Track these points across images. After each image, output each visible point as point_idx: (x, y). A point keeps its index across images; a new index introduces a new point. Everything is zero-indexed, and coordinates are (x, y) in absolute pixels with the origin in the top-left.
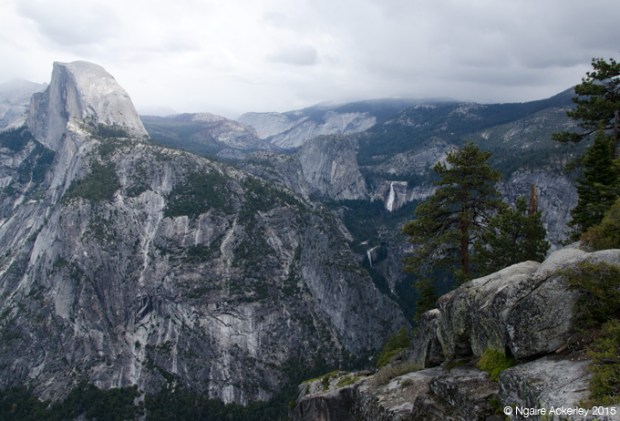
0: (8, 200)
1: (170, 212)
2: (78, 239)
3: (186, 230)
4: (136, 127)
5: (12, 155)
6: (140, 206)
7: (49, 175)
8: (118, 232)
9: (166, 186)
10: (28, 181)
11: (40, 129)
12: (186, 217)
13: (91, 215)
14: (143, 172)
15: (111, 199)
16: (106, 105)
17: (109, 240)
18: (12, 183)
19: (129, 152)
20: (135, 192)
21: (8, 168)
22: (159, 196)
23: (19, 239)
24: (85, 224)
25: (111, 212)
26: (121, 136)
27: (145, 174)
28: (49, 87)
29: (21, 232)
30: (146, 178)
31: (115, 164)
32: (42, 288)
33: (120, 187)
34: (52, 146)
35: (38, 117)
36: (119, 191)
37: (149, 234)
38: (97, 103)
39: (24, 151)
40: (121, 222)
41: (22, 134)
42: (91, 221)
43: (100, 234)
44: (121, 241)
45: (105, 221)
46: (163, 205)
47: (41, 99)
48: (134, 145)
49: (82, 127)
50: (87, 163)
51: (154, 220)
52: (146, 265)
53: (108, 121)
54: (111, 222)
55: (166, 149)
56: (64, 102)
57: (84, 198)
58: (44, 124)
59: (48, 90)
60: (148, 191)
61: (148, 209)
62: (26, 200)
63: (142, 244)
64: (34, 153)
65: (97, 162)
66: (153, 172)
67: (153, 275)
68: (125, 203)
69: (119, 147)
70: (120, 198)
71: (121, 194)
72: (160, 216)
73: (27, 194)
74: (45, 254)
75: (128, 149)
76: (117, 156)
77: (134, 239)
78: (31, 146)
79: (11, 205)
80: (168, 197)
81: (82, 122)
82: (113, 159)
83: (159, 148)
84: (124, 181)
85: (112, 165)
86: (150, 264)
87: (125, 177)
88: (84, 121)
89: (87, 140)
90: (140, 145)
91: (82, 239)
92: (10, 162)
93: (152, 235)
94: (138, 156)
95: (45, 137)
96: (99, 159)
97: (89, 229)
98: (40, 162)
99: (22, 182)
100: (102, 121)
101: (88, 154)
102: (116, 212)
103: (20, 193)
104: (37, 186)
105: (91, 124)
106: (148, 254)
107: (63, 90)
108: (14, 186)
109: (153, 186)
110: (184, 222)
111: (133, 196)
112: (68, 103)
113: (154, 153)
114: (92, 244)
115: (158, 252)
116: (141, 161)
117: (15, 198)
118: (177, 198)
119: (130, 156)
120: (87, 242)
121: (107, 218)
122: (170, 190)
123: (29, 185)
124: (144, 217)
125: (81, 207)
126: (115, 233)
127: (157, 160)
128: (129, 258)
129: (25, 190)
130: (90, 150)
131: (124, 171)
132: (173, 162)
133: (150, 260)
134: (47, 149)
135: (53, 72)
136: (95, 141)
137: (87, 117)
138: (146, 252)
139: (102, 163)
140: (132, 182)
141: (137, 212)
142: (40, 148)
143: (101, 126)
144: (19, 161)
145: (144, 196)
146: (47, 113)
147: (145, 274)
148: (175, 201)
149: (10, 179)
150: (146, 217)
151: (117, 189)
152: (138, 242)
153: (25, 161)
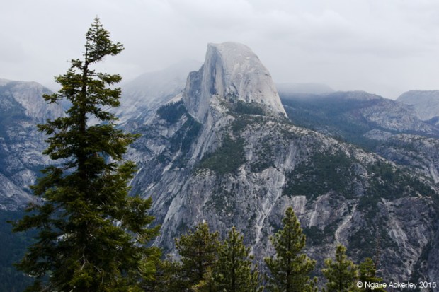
0: (159, 166)
1: (289, 191)
2: (200, 207)
3: (302, 211)
4: (273, 105)
5: (167, 127)
6: (262, 182)
7: (193, 146)
8: (237, 205)
9: (289, 164)
10: (177, 151)
11: (192, 103)
12: (304, 197)
13: (215, 186)
14: (269, 149)
15: (235, 173)
16: (247, 82)
17: (227, 212)
18: (165, 151)
19: (259, 129)
20: (257, 167)
21: (163, 137)
22: (280, 174)
23: (161, 202)
24: (208, 193)
25: (233, 184)
26: (255, 113)
27: (270, 151)
28: (203, 66)
29: (163, 196)
30: (271, 155)
31: (244, 139)
32: (166, 248)
33: (245, 161)
34: (200, 119)
35: (192, 94)
36: (244, 166)
37: (266, 210)
38: (238, 82)
39: (178, 123)
40: (241, 195)
41: (178, 108)
42: (214, 192)
43: (220, 204)
44: (238, 214)
45: (226, 193)
46: (283, 183)
47: (195, 78)
48: (265, 123)
49: (222, 104)
50: (220, 137)
51: (273, 197)
52: (257, 240)
53: (247, 98)
54: (232, 194)
55: (294, 128)
56: (213, 79)
57: (212, 169)
58: (197, 99)
59: (202, 70)
60: (271, 168)
61: (269, 186)
62: (173, 167)
63: (258, 219)
64: (185, 126)
65: (228, 136)
66: (278, 150)
67: (263, 252)
68: (248, 178)
69: (250, 123)
70: (243, 171)
71: (245, 168)
72: (279, 194)
73: (175, 162)
74: (173, 218)
75: (258, 126)
76: (248, 132)
77: (251, 214)
78: (184, 119)
79: (161, 170)
80: (289, 175)
81: (223, 99)
82: (243, 135)
83: (288, 127)
84: (250, 156)
85: (241, 141)
86: (262, 240)
87: (251, 152)
88: (225, 98)
89: (224, 115)
90: (270, 122)
91: (203, 208)
92: (165, 133)
93: (268, 212)
94: (266, 133)
95: (196, 111)
96: (231, 134)
97: (211, 199)
98: (189, 133)
99: (173, 151)
100: (241, 98)
101: (222, 129)
102: (238, 185)
103: (170, 160)
104: (184, 155)
105: (231, 101)
106: (262, 230)
107: (213, 69)
108: (165, 155)
109: (276, 165)
110: (301, 202)
111: (256, 172)
112: (216, 81)
113: (282, 131)
114: (211, 213)
115: (272, 228)
116: (268, 138)
117: (165, 165)
118: (298, 177)
119: (259, 132)
120: (207, 211)
121: (229, 190)
122: (292, 168)
123: (178, 154)
124: (263, 193)
125: (207, 178)
126: (234, 205)
127: (284, 138)
128: (243, 231)
129: (174, 158)
130: (224, 125)
131: (251, 146)
132: (299, 141)
133: (262, 236)
134: (197, 122)
135: (207, 53)
136: (230, 117)
137: (229, 94)
138: (260, 228)
139: (233, 138)
140: (257, 157)
141: (257, 187)
142: (191, 121)
143: (240, 102)
144: (173, 132)
145: (266, 173)
146: (199, 90)
147: (255, 249)
148: (297, 181)
149: (163, 147)
150: (266, 193)
151: (242, 163)
152: (254, 216)
153: (177, 132)
